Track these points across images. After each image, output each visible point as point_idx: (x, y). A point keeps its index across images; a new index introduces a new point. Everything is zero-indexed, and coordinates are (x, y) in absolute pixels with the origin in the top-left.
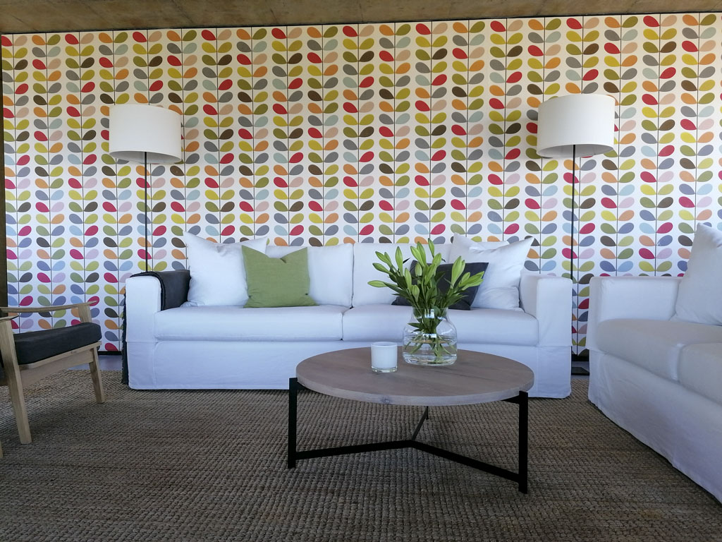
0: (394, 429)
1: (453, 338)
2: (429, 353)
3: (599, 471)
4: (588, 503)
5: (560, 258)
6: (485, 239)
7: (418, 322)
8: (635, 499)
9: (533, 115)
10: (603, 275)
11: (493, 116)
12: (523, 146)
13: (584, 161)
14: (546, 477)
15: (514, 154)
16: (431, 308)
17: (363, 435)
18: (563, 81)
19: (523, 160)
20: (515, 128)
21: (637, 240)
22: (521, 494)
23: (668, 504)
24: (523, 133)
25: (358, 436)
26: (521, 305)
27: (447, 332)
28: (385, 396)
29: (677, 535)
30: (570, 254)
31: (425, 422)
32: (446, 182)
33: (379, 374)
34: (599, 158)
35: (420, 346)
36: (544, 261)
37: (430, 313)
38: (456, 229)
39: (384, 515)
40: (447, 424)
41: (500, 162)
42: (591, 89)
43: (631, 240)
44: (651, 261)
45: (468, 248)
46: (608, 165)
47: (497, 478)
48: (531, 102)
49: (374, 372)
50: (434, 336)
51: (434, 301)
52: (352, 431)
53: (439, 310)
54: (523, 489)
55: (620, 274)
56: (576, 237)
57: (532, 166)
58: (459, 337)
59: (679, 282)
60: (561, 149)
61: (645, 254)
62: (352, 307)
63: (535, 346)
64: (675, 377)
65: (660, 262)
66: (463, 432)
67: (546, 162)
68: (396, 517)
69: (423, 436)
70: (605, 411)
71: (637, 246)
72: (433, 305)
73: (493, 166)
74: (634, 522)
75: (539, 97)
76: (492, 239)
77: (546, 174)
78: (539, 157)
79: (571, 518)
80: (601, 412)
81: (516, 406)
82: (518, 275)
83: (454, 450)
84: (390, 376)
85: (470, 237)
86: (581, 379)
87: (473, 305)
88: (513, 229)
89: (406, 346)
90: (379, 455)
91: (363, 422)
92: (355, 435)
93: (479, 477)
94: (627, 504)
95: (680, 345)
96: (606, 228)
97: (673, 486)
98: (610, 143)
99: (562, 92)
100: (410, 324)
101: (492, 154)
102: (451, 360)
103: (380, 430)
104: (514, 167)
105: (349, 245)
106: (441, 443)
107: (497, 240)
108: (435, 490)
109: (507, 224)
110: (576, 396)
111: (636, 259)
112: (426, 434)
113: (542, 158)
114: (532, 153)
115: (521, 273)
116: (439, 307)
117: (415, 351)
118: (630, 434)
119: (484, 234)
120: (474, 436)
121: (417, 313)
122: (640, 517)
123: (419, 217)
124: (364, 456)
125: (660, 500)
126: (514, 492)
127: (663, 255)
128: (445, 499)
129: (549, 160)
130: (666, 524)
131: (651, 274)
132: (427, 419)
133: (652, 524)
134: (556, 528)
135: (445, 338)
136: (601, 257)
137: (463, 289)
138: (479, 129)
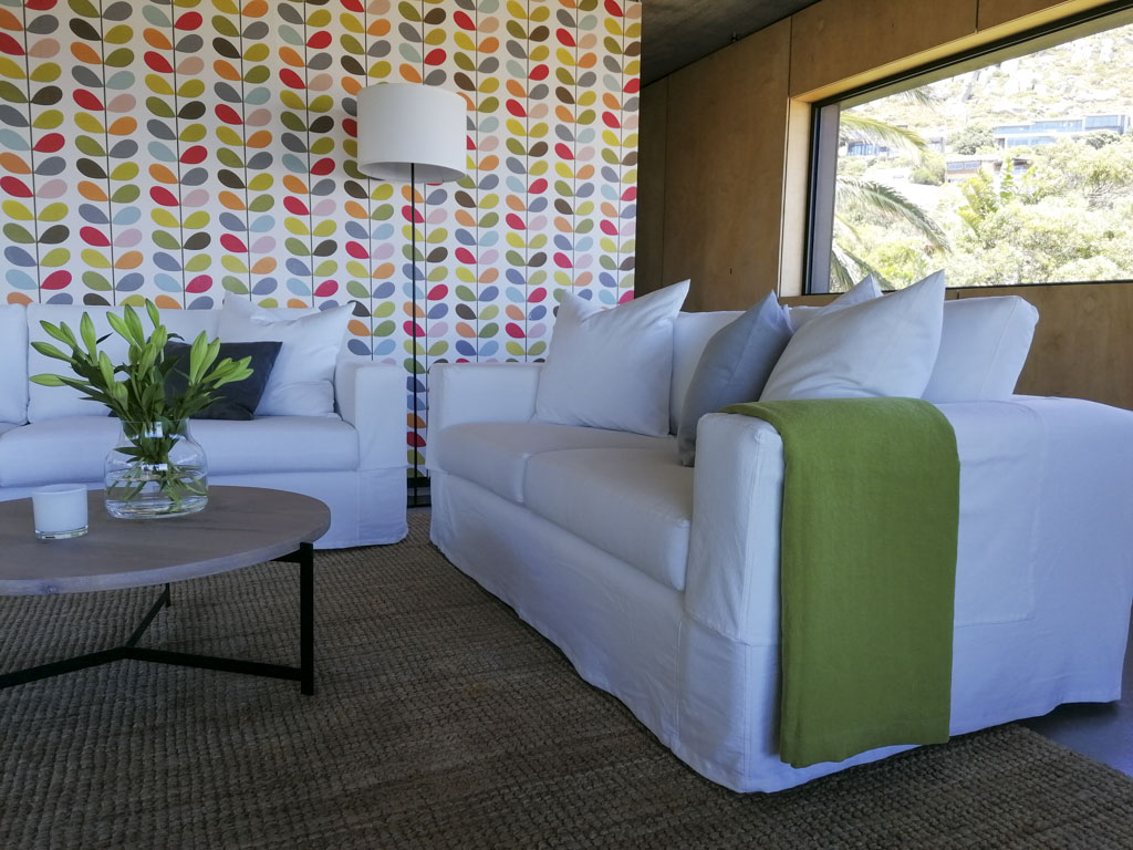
0: (102, 632)
1: (199, 469)
2: (157, 496)
3: (425, 640)
4: (401, 690)
5: (401, 337)
6: (283, 304)
7: (133, 445)
8: (465, 672)
9: (350, 106)
10: (460, 361)
11: (288, 100)
12: (338, 155)
13: (431, 189)
14: (347, 664)
15: (325, 167)
16: (154, 420)
17: (36, 653)
18: (395, 59)
19: (339, 177)
20: (324, 125)
21: (502, 311)
22: (303, 698)
23: (506, 670)
24: (337, 134)
25: (25, 655)
26: (336, 409)
27: (191, 459)
28: (47, 581)
29: (507, 709)
30: (413, 329)
31: (163, 611)
32: (208, 204)
33: (49, 542)
34: (452, 188)
35: (140, 488)
36: (378, 340)
37: (154, 430)
38: (233, 286)
39: (53, 781)
40: (201, 610)
41: (303, 177)
42: (436, 79)
43: (495, 311)
44: (521, 341)
45: (249, 317)
46: (464, 199)
47: (270, 681)
48: (347, 83)
49: (39, 541)
50: (163, 467)
51: (159, 408)
52: (14, 648)
53: (170, 423)
54: (308, 689)
55: (482, 359)
56: (420, 303)
57: (353, 189)
58: (212, 464)
59: (540, 369)
60: (396, 168)
61: (514, 331)
62: (29, 423)
63: (355, 470)
64: (520, 498)
65: (531, 342)
66: (229, 617)
67: (375, 185)
68: (78, 780)
69: (154, 635)
70: (448, 555)
71: (503, 320)
72: (157, 416)
73: (290, 183)
74: (457, 704)
75: (360, 79)
76: (294, 304)
77: (376, 204)
78: (363, 177)
79: (372, 717)
80: (443, 555)
81: (296, 568)
82: (331, 362)
83: (206, 650)
84: (74, 545)
85: (257, 299)
86: (420, 512)
87: (259, 410)
88: (328, 289)
89: (110, 489)
90: (63, 682)
91: (41, 628)
92: (20, 654)
93: (242, 685)
94: (453, 680)
95: (526, 456)
96: (463, 292)
97: (516, 645)
98: (460, 166)
99: (395, 77)
100: (117, 450)
101: (288, 161)
102: (197, 505)
103: (73, 637)
104: (327, 188)
105: (17, 307)
106: (185, 643)
107: (302, 305)
108: (159, 720)
109: (319, 281)
110: (415, 539)
111: (502, 337)
112: (160, 633)
113: (369, 178)
114: (351, 168)
115: (338, 358)
116: (172, 419)
117: (134, 495)
118: (476, 582)
119: (282, 295)
120: (246, 621)
121: (129, 431)
122: (465, 695)
123: (163, 261)
124: (32, 689)
125: (496, 667)
126: (293, 698)
127: (535, 333)
128: (175, 731)
129: (378, 184)
130: (497, 697)
131: (521, 359)
132: (168, 605)
133: (480, 702)
134: (347, 737)
135: (184, 469)
136: (457, 334)
137: (216, 386)
138: (264, 117)
